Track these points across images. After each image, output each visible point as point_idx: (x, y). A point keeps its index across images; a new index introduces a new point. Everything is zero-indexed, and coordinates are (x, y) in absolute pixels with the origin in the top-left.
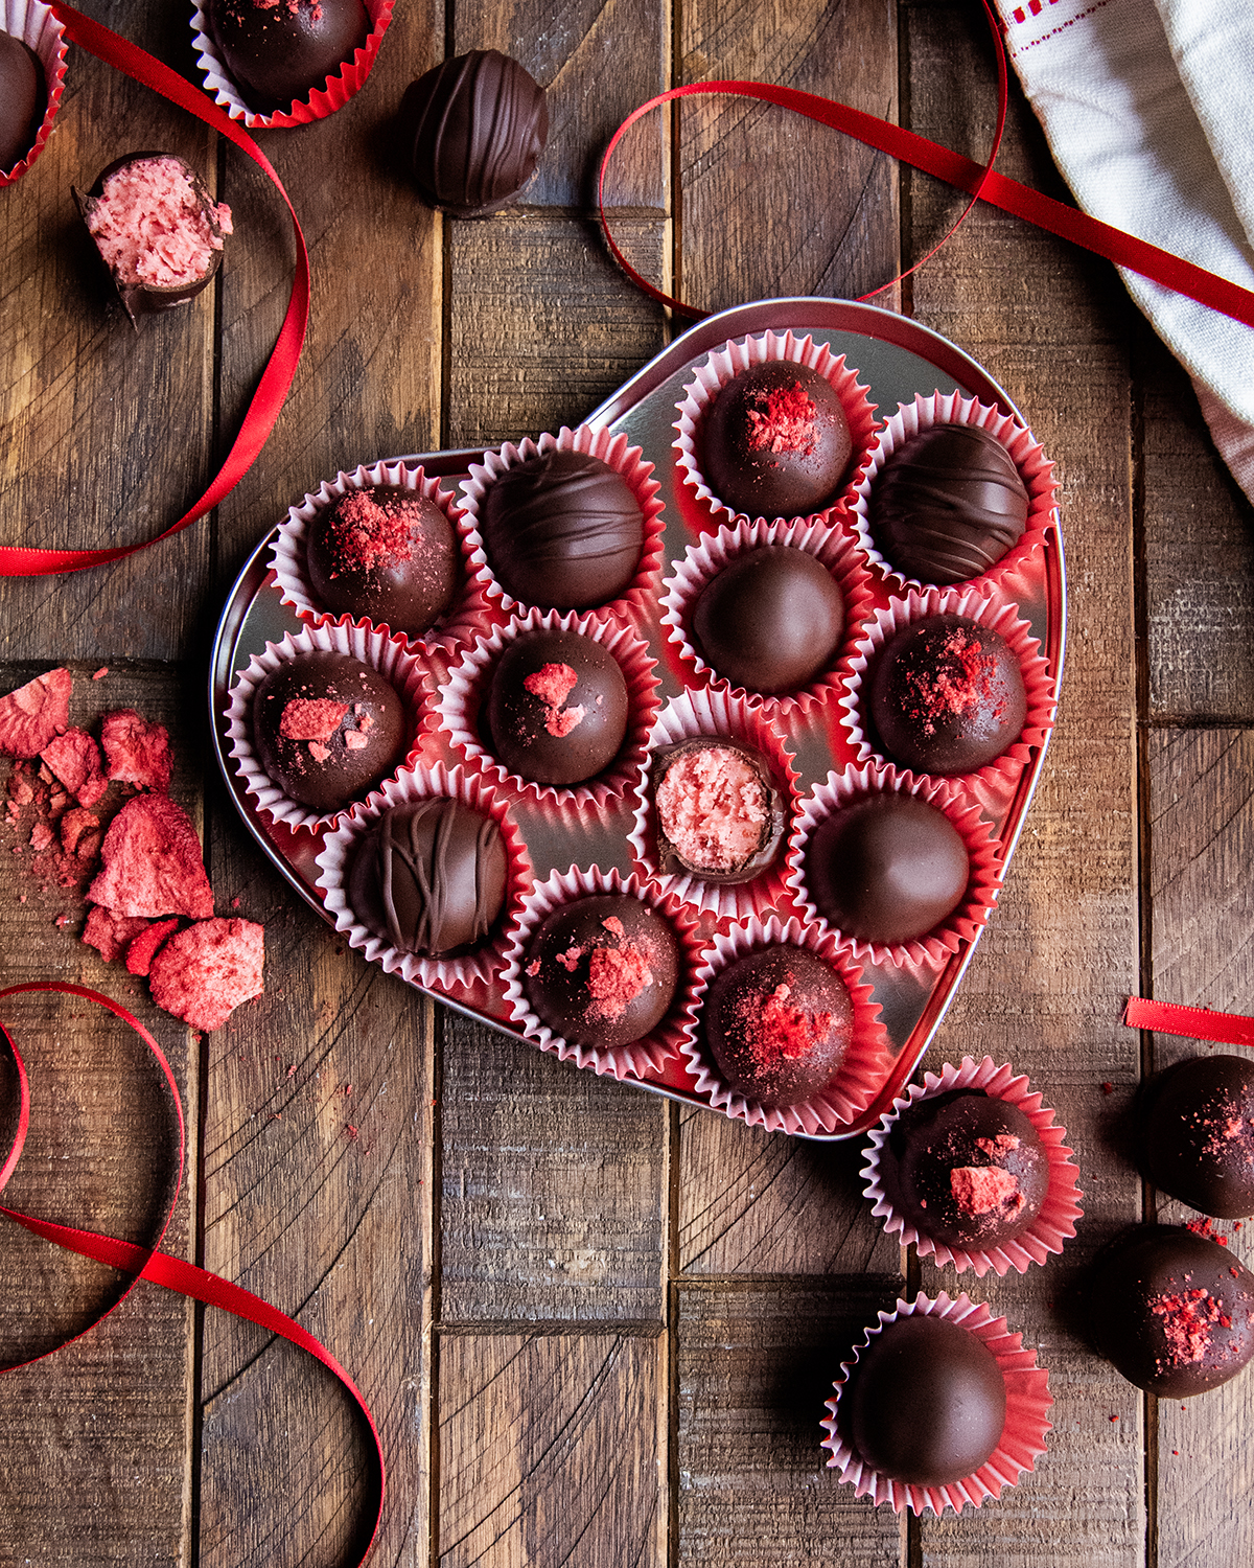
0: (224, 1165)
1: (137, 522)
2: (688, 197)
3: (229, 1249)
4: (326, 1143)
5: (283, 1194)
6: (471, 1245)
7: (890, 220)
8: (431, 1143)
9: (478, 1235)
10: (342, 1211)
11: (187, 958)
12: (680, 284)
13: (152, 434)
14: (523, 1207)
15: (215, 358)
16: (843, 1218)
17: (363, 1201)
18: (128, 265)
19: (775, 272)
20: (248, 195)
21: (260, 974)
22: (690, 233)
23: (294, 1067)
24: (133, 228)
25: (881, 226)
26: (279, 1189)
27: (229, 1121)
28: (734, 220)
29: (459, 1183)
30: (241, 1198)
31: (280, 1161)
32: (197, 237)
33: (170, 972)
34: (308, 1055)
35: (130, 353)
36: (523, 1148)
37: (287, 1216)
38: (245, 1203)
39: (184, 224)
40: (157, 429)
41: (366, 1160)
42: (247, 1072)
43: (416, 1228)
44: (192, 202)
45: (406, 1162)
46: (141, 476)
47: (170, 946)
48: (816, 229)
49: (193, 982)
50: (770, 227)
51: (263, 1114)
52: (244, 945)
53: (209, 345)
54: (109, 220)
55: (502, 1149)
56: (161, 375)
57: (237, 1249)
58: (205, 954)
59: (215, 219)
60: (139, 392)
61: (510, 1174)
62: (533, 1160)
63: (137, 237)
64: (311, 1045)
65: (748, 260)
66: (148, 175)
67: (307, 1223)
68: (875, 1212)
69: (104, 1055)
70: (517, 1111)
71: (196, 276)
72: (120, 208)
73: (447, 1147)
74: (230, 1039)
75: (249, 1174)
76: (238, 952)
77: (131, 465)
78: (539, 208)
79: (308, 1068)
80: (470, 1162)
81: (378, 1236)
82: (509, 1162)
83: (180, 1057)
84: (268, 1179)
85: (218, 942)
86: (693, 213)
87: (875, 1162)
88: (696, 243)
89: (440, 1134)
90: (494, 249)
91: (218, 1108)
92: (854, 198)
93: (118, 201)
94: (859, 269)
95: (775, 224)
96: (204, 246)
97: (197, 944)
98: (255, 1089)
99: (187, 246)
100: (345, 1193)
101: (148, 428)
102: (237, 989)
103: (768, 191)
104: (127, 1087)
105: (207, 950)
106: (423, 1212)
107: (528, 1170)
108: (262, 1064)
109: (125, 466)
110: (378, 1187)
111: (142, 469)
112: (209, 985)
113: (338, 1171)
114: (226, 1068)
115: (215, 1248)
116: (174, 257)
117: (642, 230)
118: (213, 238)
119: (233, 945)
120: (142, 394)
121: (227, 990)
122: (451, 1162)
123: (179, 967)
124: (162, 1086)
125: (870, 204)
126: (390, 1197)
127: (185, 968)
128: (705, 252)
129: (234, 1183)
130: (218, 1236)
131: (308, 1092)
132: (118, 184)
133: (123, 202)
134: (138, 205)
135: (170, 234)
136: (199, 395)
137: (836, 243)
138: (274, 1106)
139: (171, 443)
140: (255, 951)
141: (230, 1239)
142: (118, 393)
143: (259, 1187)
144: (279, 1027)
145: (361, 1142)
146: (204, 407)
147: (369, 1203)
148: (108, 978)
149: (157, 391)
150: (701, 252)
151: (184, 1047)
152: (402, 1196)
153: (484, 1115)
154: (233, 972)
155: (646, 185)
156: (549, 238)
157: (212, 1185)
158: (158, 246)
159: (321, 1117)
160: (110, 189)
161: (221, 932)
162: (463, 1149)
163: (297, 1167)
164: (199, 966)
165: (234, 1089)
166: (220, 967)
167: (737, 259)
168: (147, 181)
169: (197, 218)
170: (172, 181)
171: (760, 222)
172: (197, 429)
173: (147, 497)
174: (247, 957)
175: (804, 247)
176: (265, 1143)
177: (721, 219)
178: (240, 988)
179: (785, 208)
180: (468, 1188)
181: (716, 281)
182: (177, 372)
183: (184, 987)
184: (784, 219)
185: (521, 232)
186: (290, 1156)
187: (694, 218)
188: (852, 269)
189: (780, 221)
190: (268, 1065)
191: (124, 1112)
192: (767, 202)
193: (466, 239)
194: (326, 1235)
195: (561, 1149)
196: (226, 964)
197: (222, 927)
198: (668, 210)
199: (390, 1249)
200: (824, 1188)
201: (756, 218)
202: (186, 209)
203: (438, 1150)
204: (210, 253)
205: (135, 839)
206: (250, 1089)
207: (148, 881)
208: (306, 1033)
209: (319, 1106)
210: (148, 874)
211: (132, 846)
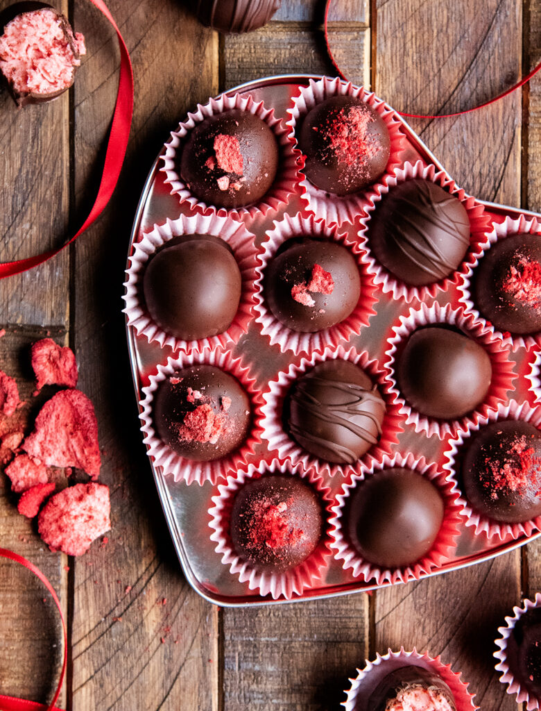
0: (85, 651)
1: (22, 235)
2: (381, 14)
3: (88, 706)
4: (150, 636)
5: (122, 669)
6: (243, 701)
7: (516, 28)
8: (217, 635)
9: (247, 695)
10: (161, 679)
11: (62, 511)
12: (375, 74)
13: (30, 176)
14: (276, 677)
15: (70, 125)
16: (481, 684)
17: (174, 674)
18: (21, 79)
19: (438, 65)
20: (89, 14)
21: (108, 518)
22: (382, 40)
23: (130, 588)
24: (22, 54)
25: (509, 33)
26: (120, 666)
27: (87, 623)
28: (411, 30)
29: (235, 661)
30: (96, 672)
31: (120, 648)
32: (63, 59)
33: (51, 520)
34: (138, 580)
35: (14, 122)
36: (276, 639)
37: (125, 684)
38: (98, 676)
39: (56, 51)
40: (33, 173)
41: (176, 647)
42: (100, 590)
43: (208, 690)
44: (61, 37)
45: (202, 648)
46: (23, 205)
47: (51, 504)
48: (466, 35)
49: (66, 526)
50: (435, 34)
51: (110, 619)
52: (97, 500)
53: (66, 116)
54: (8, 49)
55: (263, 639)
56: (35, 136)
57: (93, 706)
58: (73, 507)
59: (76, 48)
60: (21, 147)
61: (267, 655)
62: (282, 647)
63: (25, 60)
64: (140, 573)
65: (420, 57)
66: (33, 22)
67: (137, 688)
68: (502, 680)
69: (7, 581)
70: (272, 615)
71: (64, 85)
72: (15, 42)
73: (227, 637)
74: (88, 570)
75: (101, 657)
76: (93, 505)
77: (17, 196)
78: (282, 22)
79: (138, 588)
80: (242, 647)
81: (184, 696)
82: (267, 647)
83: (56, 581)
84: (113, 660)
85: (81, 499)
86: (384, 25)
87: (503, 647)
88: (386, 46)
89: (223, 630)
90: (253, 51)
91: (80, 614)
92: (491, 13)
93: (13, 37)
94: (494, 63)
95: (438, 33)
96: (68, 64)
97: (67, 502)
98: (104, 601)
99: (58, 66)
100: (163, 669)
101: (28, 172)
102: (94, 528)
103: (434, 9)
104: (23, 601)
105: (74, 505)
106: (212, 680)
107: (278, 653)
108: (109, 586)
109: (13, 197)
110: (183, 664)
111: (25, 200)
112: (76, 527)
113: (158, 653)
114: (86, 588)
115: (79, 704)
116: (51, 74)
117: (350, 37)
118: (74, 60)
119: (90, 500)
120: (23, 149)
121: (88, 530)
122: (230, 647)
123: (56, 517)
124: (45, 600)
125: (502, 18)
126: (191, 670)
127: (61, 516)
128: (392, 53)
129: (91, 663)
130: (81, 697)
131: (138, 603)
132: (14, 28)
133: (16, 38)
134: (27, 41)
135: (48, 58)
136: (61, 150)
137: (479, 45)
138: (117, 613)
139: (43, 182)
140: (104, 503)
141: (89, 698)
142: (7, 149)
143: (107, 665)
144: (120, 562)
145: (172, 635)
146: (64, 158)
147: (178, 674)
148: (9, 532)
149: (33, 147)
150: (389, 53)
151: (58, 575)
152: (198, 669)
153: (251, 617)
154: (90, 517)
155: (353, 6)
156: (289, 43)
157: (77, 664)
158: (39, 67)
159: (147, 620)
160: (8, 30)
161: (82, 492)
162: (238, 639)
163: (132, 651)
164: (70, 515)
165: (91, 602)
166: (82, 515)
167: (413, 57)
168: (32, 26)
169: (64, 47)
170: (49, 25)
171: (428, 31)
172: (60, 173)
173: (28, 218)
174: (99, 508)
175: (458, 48)
176: (111, 636)
177: (402, 30)
178: (96, 528)
179: (445, 21)
180: (241, 665)
181: (399, 72)
182: (46, 133)
183: (60, 529)
184: (444, 28)
185: (270, 39)
186: (127, 645)
187: (385, 29)
188: (489, 63)
189: (442, 30)
190: (113, 586)
191: (20, 618)
192: (433, 17)
193: (234, 44)
194: (150, 695)
195: (300, 639)
196: (86, 513)
197: (82, 490)
198: (367, 22)
199: (192, 704)
200: (468, 665)
201: (426, 29)
202: (56, 42)
203: (221, 640)
204: (72, 69)
205: (58, 417)
206: (101, 602)
207: (62, 444)
208: (136, 565)
209: (145, 612)
210: (62, 440)
211: (56, 421)
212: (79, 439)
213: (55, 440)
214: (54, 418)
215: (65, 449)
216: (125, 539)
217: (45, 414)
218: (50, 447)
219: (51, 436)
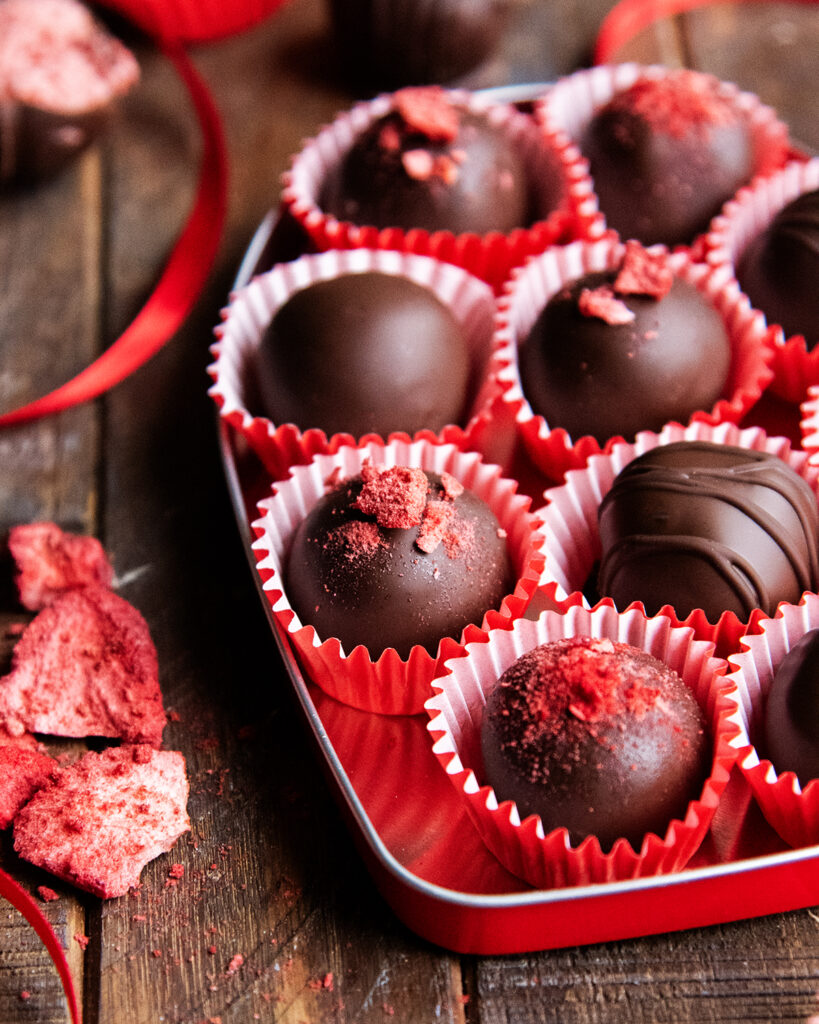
11: (73, 793)
21: (182, 809)
23: (239, 962)
42: (163, 970)
49: (83, 822)
52: (156, 774)
58: (98, 786)
64: (264, 932)
79: (260, 959)
85: (117, 772)
97: (85, 777)
98: (176, 992)
105: (101, 782)
108: (187, 960)
112: (106, 825)
114: (129, 969)
119: (140, 775)
121: (136, 830)
127: (69, 804)
131: (262, 988)
140: (175, 781)
161: (120, 761)
164: (91, 801)
165: (143, 994)
166: (122, 805)
174: (162, 788)
183: (69, 827)
190: (196, 961)
196: (132, 802)
197: (121, 756)
205: (65, 640)
206: (168, 995)
207: (75, 693)
208: (255, 917)
209: (280, 1007)
210: (75, 682)
211: (61, 647)
212: (114, 674)
213: (58, 683)
214: (55, 642)
215: (80, 700)
216: (226, 868)
217: (36, 636)
218: (47, 696)
219: (49, 675)
